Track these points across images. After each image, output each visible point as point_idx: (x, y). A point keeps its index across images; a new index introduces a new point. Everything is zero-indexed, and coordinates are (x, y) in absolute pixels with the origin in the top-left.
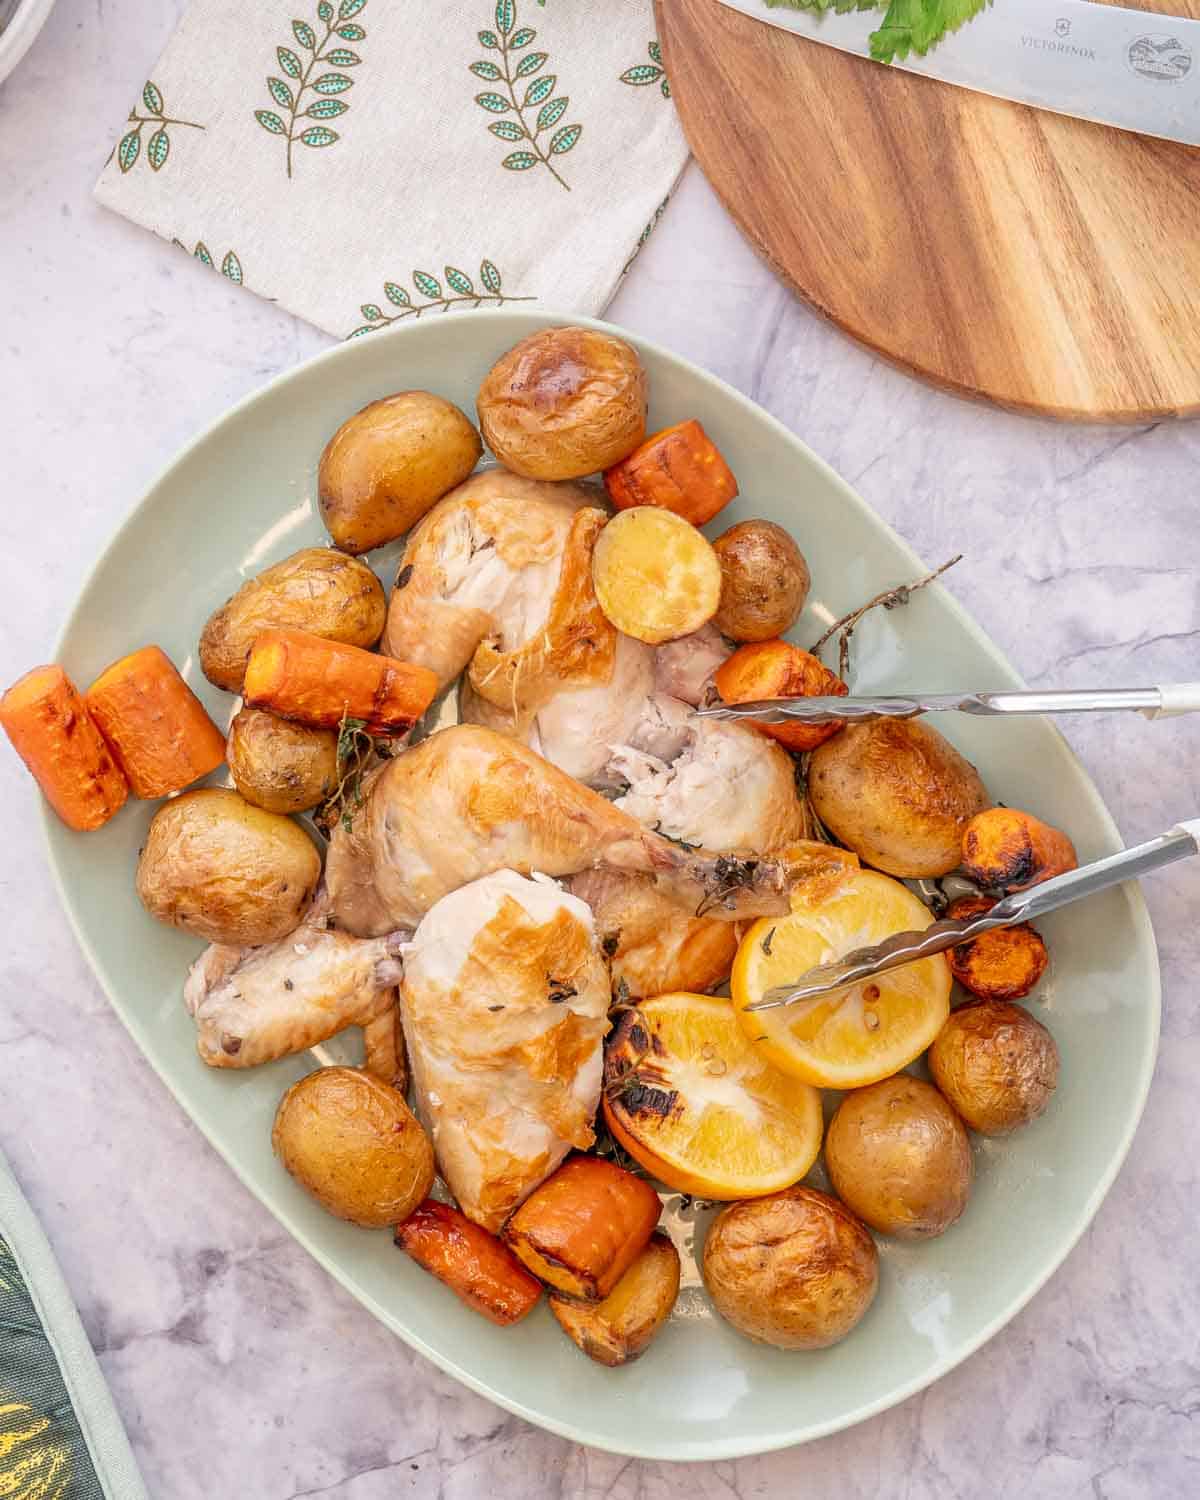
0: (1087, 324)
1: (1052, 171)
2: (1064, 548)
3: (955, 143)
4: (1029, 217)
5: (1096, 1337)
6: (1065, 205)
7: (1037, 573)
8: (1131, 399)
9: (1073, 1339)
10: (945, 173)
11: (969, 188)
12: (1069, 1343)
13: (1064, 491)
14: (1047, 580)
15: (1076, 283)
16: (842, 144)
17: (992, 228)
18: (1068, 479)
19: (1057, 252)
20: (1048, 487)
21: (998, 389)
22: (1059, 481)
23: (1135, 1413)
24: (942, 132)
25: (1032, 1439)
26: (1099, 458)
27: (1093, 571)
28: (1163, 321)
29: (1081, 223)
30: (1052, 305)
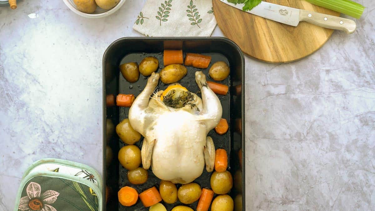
0: (272, 49)
1: (268, 28)
2: (267, 81)
3: (254, 22)
4: (264, 34)
5: (267, 193)
6: (269, 32)
7: (263, 84)
8: (278, 60)
9: (264, 193)
10: (253, 27)
11: (256, 29)
12: (263, 194)
13: (268, 73)
14: (265, 85)
15: (271, 44)
16: (238, 22)
17: (259, 35)
18: (268, 71)
19: (268, 39)
20: (266, 72)
21: (259, 58)
22: (267, 71)
23: (272, 204)
24: (253, 21)
25: (257, 207)
26: (273, 68)
27: (271, 84)
28: (283, 49)
29: (272, 35)
30: (267, 46)
